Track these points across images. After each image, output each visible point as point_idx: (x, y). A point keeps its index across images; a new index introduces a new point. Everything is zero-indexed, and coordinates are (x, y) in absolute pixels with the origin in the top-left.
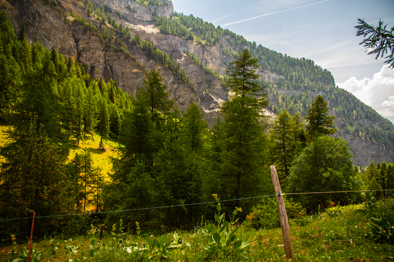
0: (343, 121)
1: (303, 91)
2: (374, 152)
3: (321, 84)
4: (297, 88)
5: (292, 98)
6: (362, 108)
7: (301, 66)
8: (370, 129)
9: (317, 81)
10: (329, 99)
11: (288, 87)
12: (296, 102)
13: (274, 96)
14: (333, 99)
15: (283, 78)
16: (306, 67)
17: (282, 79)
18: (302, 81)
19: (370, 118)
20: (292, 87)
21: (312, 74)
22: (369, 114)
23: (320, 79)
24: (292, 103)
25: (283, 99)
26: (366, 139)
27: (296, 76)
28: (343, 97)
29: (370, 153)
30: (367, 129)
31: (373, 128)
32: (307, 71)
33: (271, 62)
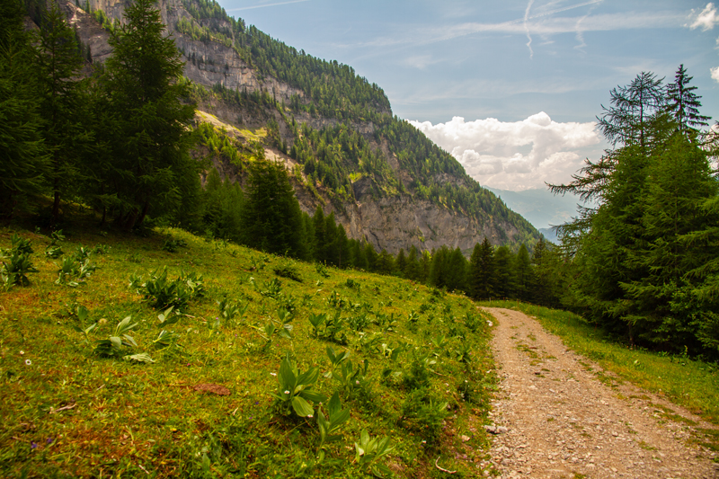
0: (412, 176)
1: (340, 121)
2: (463, 229)
3: (370, 110)
4: (328, 115)
5: (321, 133)
6: (438, 155)
7: (333, 75)
8: (453, 189)
9: (363, 105)
10: (386, 136)
11: (312, 111)
12: (328, 141)
13: (288, 126)
14: (392, 137)
15: (302, 95)
16: (341, 78)
17: (299, 96)
18: (336, 102)
19: (452, 172)
20: (320, 113)
21: (354, 89)
22: (449, 165)
23: (368, 100)
24: (322, 142)
25: (306, 134)
26: (450, 207)
27: (325, 93)
28: (407, 134)
29: (457, 231)
30: (448, 190)
31: (457, 189)
32: (344, 85)
33: (277, 62)
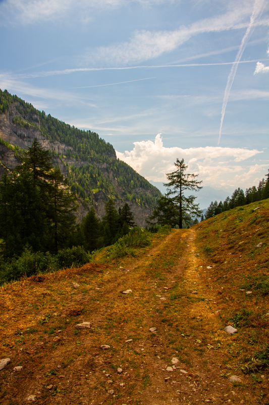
0: (124, 189)
1: (90, 162)
2: (148, 215)
3: (105, 156)
4: (84, 159)
5: (80, 168)
6: (138, 179)
7: (88, 138)
8: (144, 196)
9: (102, 154)
10: (112, 170)
11: (76, 158)
12: (84, 173)
13: (64, 166)
14: (115, 170)
15: (72, 149)
16: (92, 140)
17: (70, 150)
18: (89, 153)
19: (144, 187)
20: (80, 158)
21: (98, 146)
22: (143, 184)
23: (104, 151)
24: (81, 174)
25: (73, 170)
26: (141, 205)
28: (123, 168)
29: (144, 216)
30: (141, 196)
31: (146, 195)
32: (93, 144)
33: (61, 133)
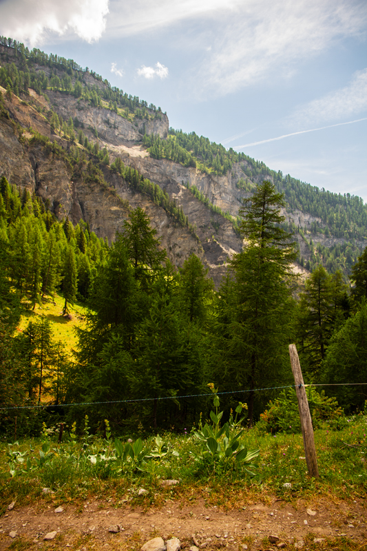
1: (347, 240)
4: (338, 235)
5: (331, 249)
7: (345, 205)
11: (326, 233)
12: (337, 255)
13: (307, 246)
15: (320, 221)
16: (351, 206)
17: (317, 222)
18: (346, 226)
20: (332, 234)
21: (361, 216)
24: (332, 256)
25: (320, 251)
27: (337, 219)
32: (353, 212)
33: (303, 199)
